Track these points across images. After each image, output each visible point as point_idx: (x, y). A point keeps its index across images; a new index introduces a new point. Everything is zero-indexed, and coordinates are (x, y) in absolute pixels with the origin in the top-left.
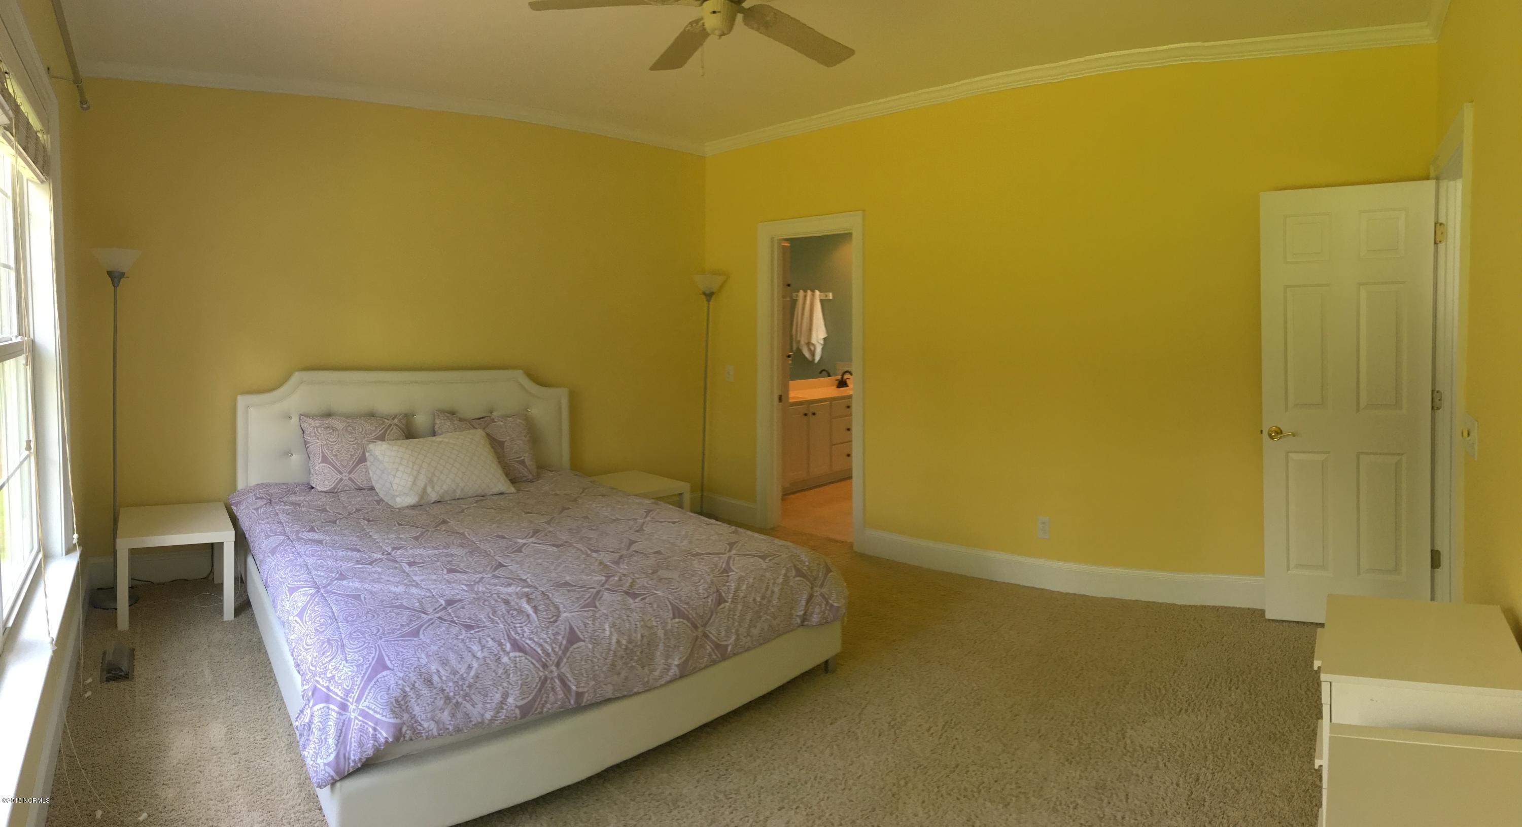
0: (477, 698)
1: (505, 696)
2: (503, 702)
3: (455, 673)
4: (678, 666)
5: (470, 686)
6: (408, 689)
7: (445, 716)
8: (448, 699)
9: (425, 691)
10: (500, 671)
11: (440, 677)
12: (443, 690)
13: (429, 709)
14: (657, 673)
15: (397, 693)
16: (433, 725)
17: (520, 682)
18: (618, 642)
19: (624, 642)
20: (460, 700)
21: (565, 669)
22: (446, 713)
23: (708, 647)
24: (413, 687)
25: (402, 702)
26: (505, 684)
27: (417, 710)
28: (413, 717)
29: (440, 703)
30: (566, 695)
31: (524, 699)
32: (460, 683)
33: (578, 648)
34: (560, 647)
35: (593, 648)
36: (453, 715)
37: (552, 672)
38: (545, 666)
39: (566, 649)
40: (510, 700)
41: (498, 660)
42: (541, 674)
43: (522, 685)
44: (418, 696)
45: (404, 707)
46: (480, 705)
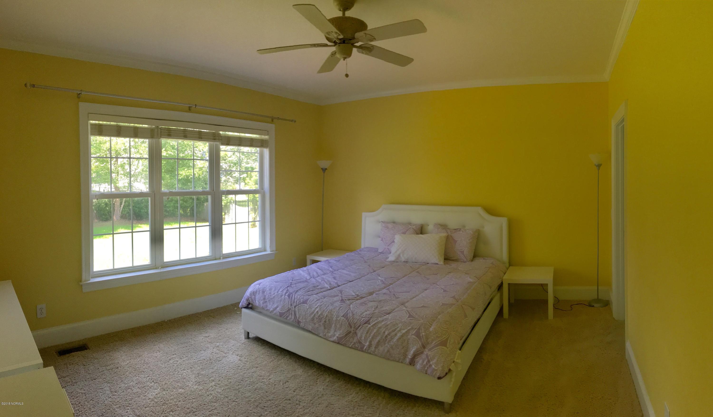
0: (271, 303)
1: (277, 307)
2: (276, 308)
3: (270, 293)
4: (337, 337)
5: (271, 299)
6: (258, 291)
7: (261, 302)
8: (264, 299)
9: (261, 294)
10: (280, 299)
11: (267, 292)
12: (265, 296)
13: (259, 298)
14: (330, 334)
15: (255, 290)
16: (258, 303)
17: (282, 305)
18: (317, 312)
19: (319, 313)
20: (267, 301)
21: (297, 310)
22: (262, 301)
23: (355, 340)
24: (259, 291)
25: (255, 293)
26: (279, 303)
27: (257, 297)
28: (255, 298)
29: (262, 298)
30: (295, 318)
31: (281, 311)
32: (270, 296)
33: (304, 306)
34: (299, 302)
35: (308, 308)
36: (263, 303)
37: (293, 308)
38: (291, 305)
39: (301, 304)
40: (278, 309)
41: (282, 296)
42: (289, 307)
43: (282, 306)
44: (259, 294)
45: (255, 294)
46: (271, 305)
